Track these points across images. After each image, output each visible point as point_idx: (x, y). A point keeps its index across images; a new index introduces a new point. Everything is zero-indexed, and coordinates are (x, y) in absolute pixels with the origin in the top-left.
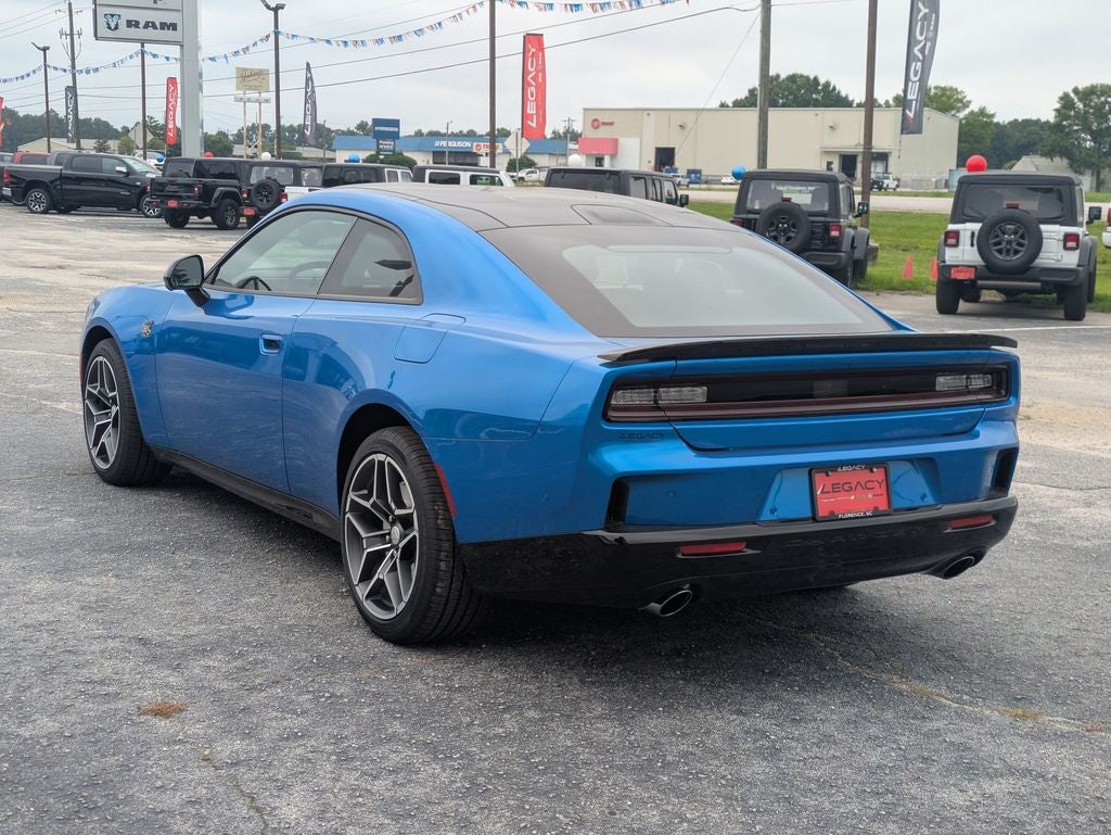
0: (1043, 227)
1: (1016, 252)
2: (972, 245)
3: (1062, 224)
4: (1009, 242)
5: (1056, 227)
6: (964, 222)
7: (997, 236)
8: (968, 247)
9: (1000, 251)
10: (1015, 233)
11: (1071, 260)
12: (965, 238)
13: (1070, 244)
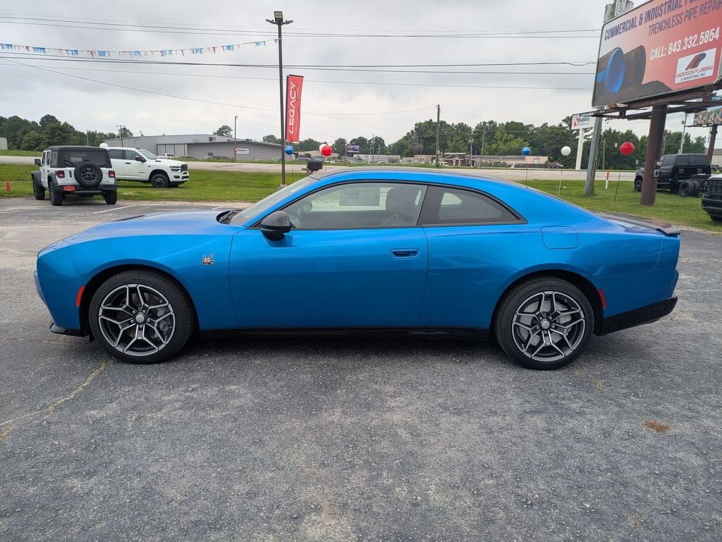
0: (102, 169)
1: (93, 179)
2: (71, 176)
3: (107, 167)
4: (89, 175)
5: (105, 169)
6: (65, 167)
7: (83, 173)
8: (69, 177)
9: (86, 179)
10: (91, 171)
11: (112, 181)
12: (67, 174)
13: (111, 175)
